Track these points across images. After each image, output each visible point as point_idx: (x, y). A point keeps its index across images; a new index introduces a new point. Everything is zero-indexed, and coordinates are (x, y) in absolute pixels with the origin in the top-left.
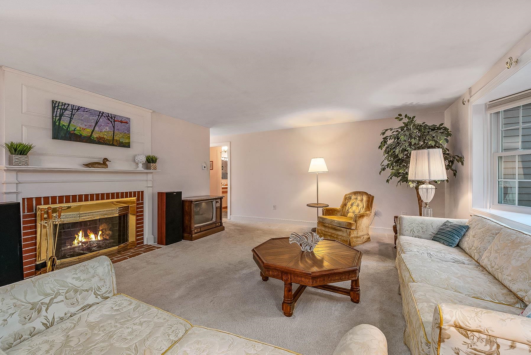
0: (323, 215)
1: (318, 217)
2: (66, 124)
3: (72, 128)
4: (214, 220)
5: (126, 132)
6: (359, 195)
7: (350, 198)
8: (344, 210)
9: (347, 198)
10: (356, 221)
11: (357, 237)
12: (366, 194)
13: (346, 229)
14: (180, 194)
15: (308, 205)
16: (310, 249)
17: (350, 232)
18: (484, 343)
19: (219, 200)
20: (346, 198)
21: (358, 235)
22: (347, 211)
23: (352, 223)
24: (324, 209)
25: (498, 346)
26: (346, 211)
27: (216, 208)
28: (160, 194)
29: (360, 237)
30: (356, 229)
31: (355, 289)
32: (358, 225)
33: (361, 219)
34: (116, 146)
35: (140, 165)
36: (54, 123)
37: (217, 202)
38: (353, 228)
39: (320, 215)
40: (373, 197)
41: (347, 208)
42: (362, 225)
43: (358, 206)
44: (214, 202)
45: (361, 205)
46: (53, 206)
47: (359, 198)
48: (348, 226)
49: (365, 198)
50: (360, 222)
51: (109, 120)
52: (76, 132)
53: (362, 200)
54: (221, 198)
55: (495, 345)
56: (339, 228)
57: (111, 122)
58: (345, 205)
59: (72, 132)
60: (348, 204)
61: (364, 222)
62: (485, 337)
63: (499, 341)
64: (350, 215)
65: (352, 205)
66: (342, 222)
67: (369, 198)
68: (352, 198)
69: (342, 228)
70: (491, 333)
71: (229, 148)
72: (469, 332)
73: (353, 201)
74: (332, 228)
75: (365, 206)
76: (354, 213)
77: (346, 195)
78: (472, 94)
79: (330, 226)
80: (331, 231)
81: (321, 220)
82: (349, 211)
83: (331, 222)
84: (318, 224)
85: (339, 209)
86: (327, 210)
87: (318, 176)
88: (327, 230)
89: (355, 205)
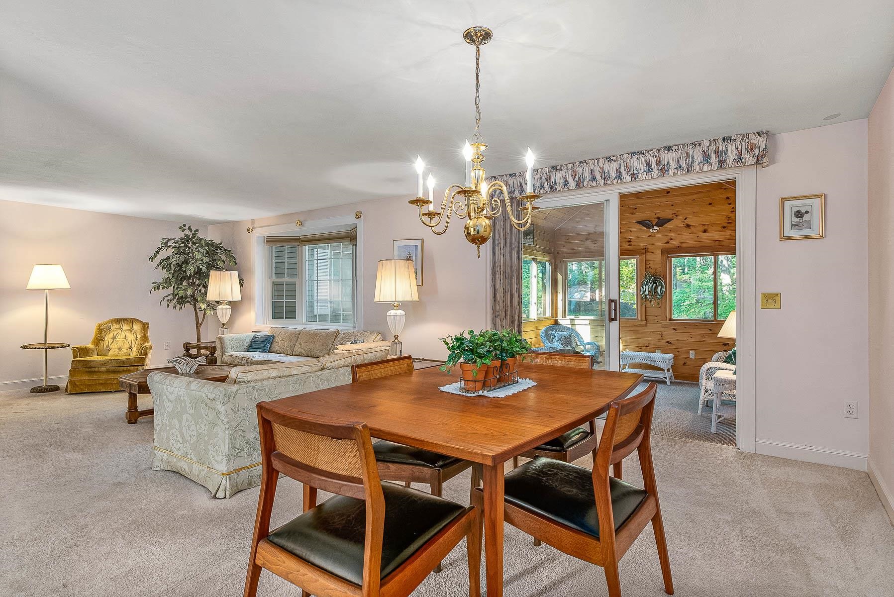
6: (124, 323)
7: (109, 329)
9: (104, 329)
10: (146, 355)
12: (137, 321)
20: (100, 330)
26: (105, 348)
41: (106, 343)
43: (126, 338)
47: (126, 327)
53: (132, 330)
58: (100, 340)
60: (107, 337)
64: (113, 353)
68: (113, 328)
73: (115, 333)
74: (108, 372)
75: (139, 336)
76: (120, 349)
77: (100, 325)
78: (255, 226)
79: (104, 369)
80: (104, 376)
81: (80, 365)
82: (111, 347)
83: (104, 363)
84: (74, 371)
85: (91, 346)
86: (81, 349)
87: (47, 295)
88: (95, 377)
89: (120, 338)
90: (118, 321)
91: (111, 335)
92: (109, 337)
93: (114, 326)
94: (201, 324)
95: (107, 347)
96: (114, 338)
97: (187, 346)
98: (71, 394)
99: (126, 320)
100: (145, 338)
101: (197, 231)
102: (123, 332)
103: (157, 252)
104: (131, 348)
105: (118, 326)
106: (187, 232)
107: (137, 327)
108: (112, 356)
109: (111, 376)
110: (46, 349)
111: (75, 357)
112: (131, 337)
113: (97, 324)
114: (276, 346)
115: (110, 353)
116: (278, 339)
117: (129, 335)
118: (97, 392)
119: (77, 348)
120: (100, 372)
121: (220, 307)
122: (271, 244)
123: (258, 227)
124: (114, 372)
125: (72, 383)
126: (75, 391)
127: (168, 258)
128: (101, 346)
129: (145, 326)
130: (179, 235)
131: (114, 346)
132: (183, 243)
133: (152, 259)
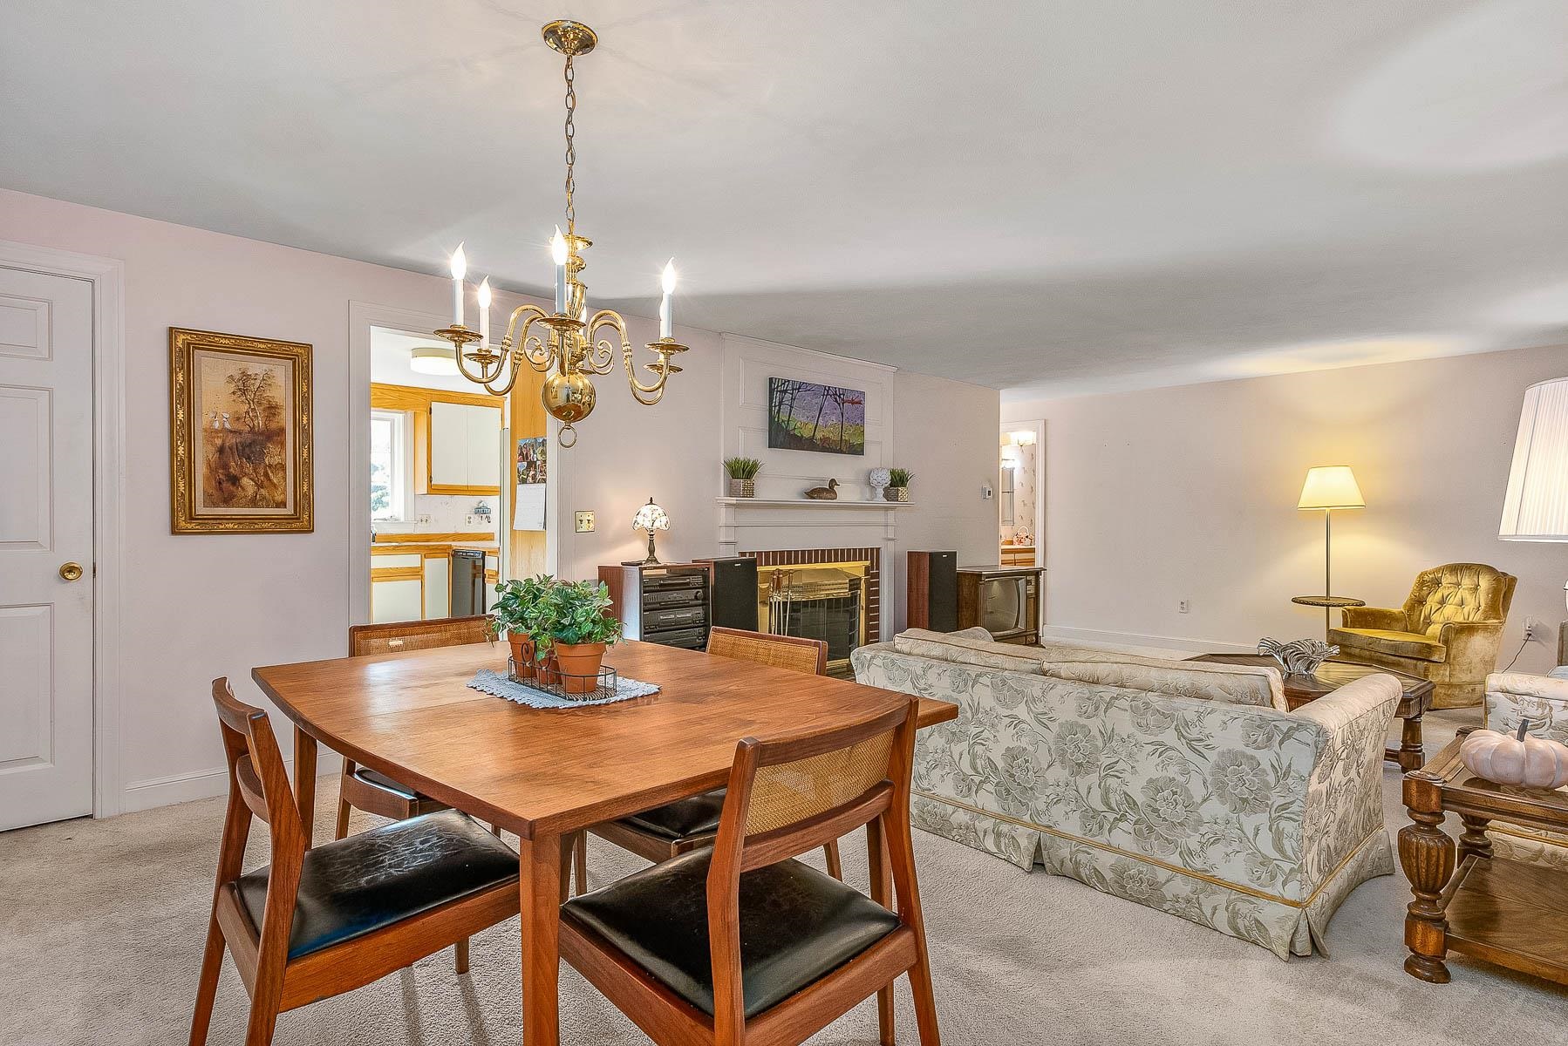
0: (1345, 625)
1: (1329, 631)
2: (786, 419)
3: (791, 427)
4: (1022, 626)
5: (859, 421)
6: (1466, 573)
7: (1437, 583)
8: (1415, 618)
9: (1429, 583)
10: (1446, 642)
11: (1450, 685)
12: (1491, 570)
13: (1415, 662)
14: (952, 556)
15: (1294, 600)
16: (1308, 669)
17: (1426, 669)
18: (1536, 708)
19: (1032, 578)
20: (1422, 583)
21: (1454, 681)
22: (1425, 618)
23: (1435, 646)
24: (1349, 610)
25: (1551, 708)
26: (1422, 619)
27: (1028, 597)
28: (913, 557)
29: (1460, 686)
30: (1447, 661)
31: (1411, 747)
32: (1453, 652)
33: (1464, 637)
34: (845, 453)
35: (880, 491)
36: (771, 418)
37: (1028, 582)
38: (1435, 658)
39: (1337, 623)
40: (1514, 580)
41: (1426, 610)
42: (1469, 652)
43: (1462, 603)
44: (1022, 583)
45: (1471, 603)
46: (781, 567)
47: (1467, 582)
48: (1420, 652)
49: (1485, 582)
50: (1462, 645)
51: (836, 401)
52: (796, 432)
53: (1476, 588)
54: (1037, 574)
55: (1548, 708)
56: (1394, 658)
57: (839, 404)
58: (1419, 601)
59: (792, 433)
60: (1429, 599)
61: (1478, 644)
62: (1536, 699)
63: (1551, 702)
64: (1435, 629)
65: (1442, 602)
66: (1404, 643)
67: (1497, 580)
68: (1444, 581)
69: (1402, 660)
70: (1542, 695)
71: (1042, 436)
72: (1518, 697)
73: (1446, 592)
75: (1482, 604)
77: (1423, 575)
79: (1367, 654)
82: (1433, 617)
83: (1369, 643)
85: (1400, 609)
87: (1330, 519)
89: (1453, 601)
90: (1456, 569)
91: (1438, 596)
92: (1432, 601)
93: (1447, 579)
95: (1428, 617)
99: (1468, 567)
102: (1459, 591)
105: (1453, 579)
108: (1429, 639)
110: (1328, 606)
113: (1417, 572)
115: (1430, 630)
117: (1469, 599)
120: (1361, 657)
128: (1416, 614)
131: (1438, 617)
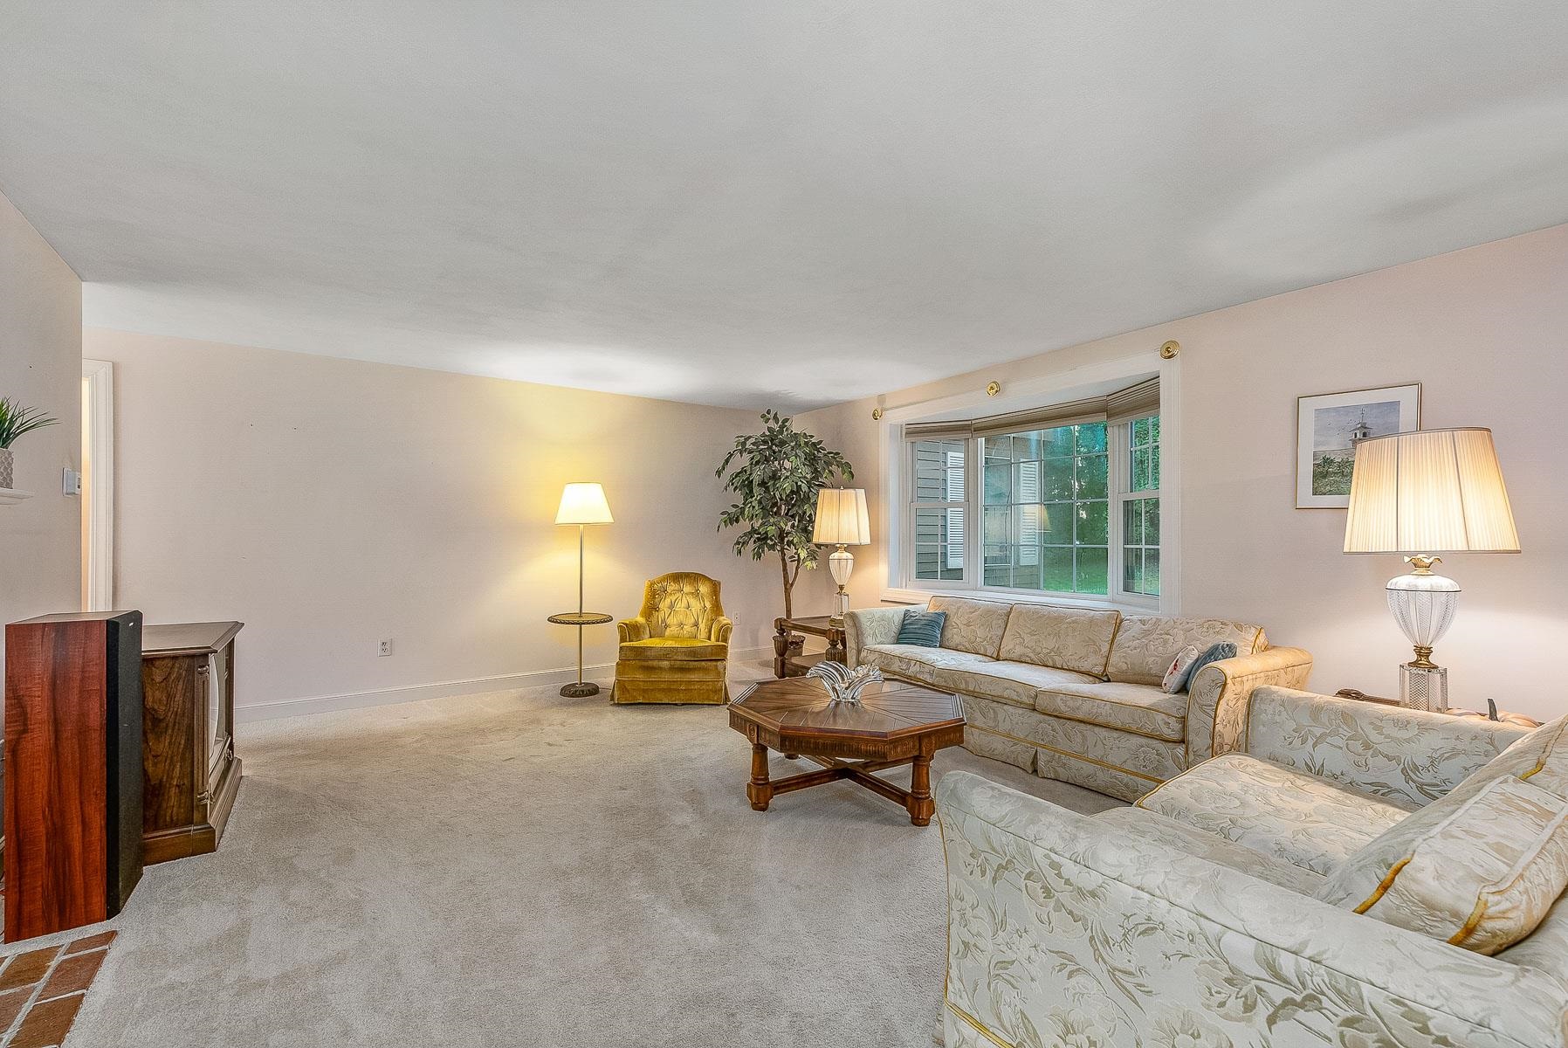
6: (685, 580)
7: (664, 590)
8: (653, 624)
9: (657, 591)
12: (704, 577)
15: (550, 621)
17: (725, 668)
20: (652, 591)
26: (659, 624)
41: (661, 615)
43: (689, 607)
47: (688, 589)
48: (717, 653)
53: (697, 594)
58: (652, 610)
60: (661, 605)
66: (701, 647)
67: (715, 585)
69: (704, 663)
73: (673, 598)
74: (672, 669)
75: (708, 605)
76: (681, 625)
77: (652, 584)
78: (887, 405)
79: (666, 664)
80: (667, 677)
81: (631, 655)
82: (668, 622)
83: (667, 654)
84: (622, 666)
85: (641, 620)
86: (631, 626)
87: (582, 533)
88: (654, 677)
89: (680, 606)
90: (677, 577)
91: (668, 601)
92: (664, 605)
93: (672, 587)
94: (792, 585)
95: (664, 621)
96: (672, 606)
97: (781, 625)
98: (619, 705)
99: (687, 575)
100: (717, 609)
101: (786, 420)
102: (684, 598)
103: (727, 461)
104: (696, 624)
105: (676, 586)
106: (772, 424)
107: (704, 589)
109: (677, 676)
110: (581, 624)
111: (622, 640)
112: (696, 605)
113: (647, 583)
114: (954, 635)
115: (668, 634)
116: (954, 620)
117: (693, 602)
118: (655, 704)
119: (626, 624)
120: (660, 668)
121: (836, 555)
122: (913, 439)
123: (891, 409)
124: (682, 670)
125: (620, 684)
126: (626, 700)
127: (743, 471)
128: (654, 620)
129: (715, 588)
130: (760, 429)
131: (672, 621)
132: (765, 442)
133: (719, 473)
